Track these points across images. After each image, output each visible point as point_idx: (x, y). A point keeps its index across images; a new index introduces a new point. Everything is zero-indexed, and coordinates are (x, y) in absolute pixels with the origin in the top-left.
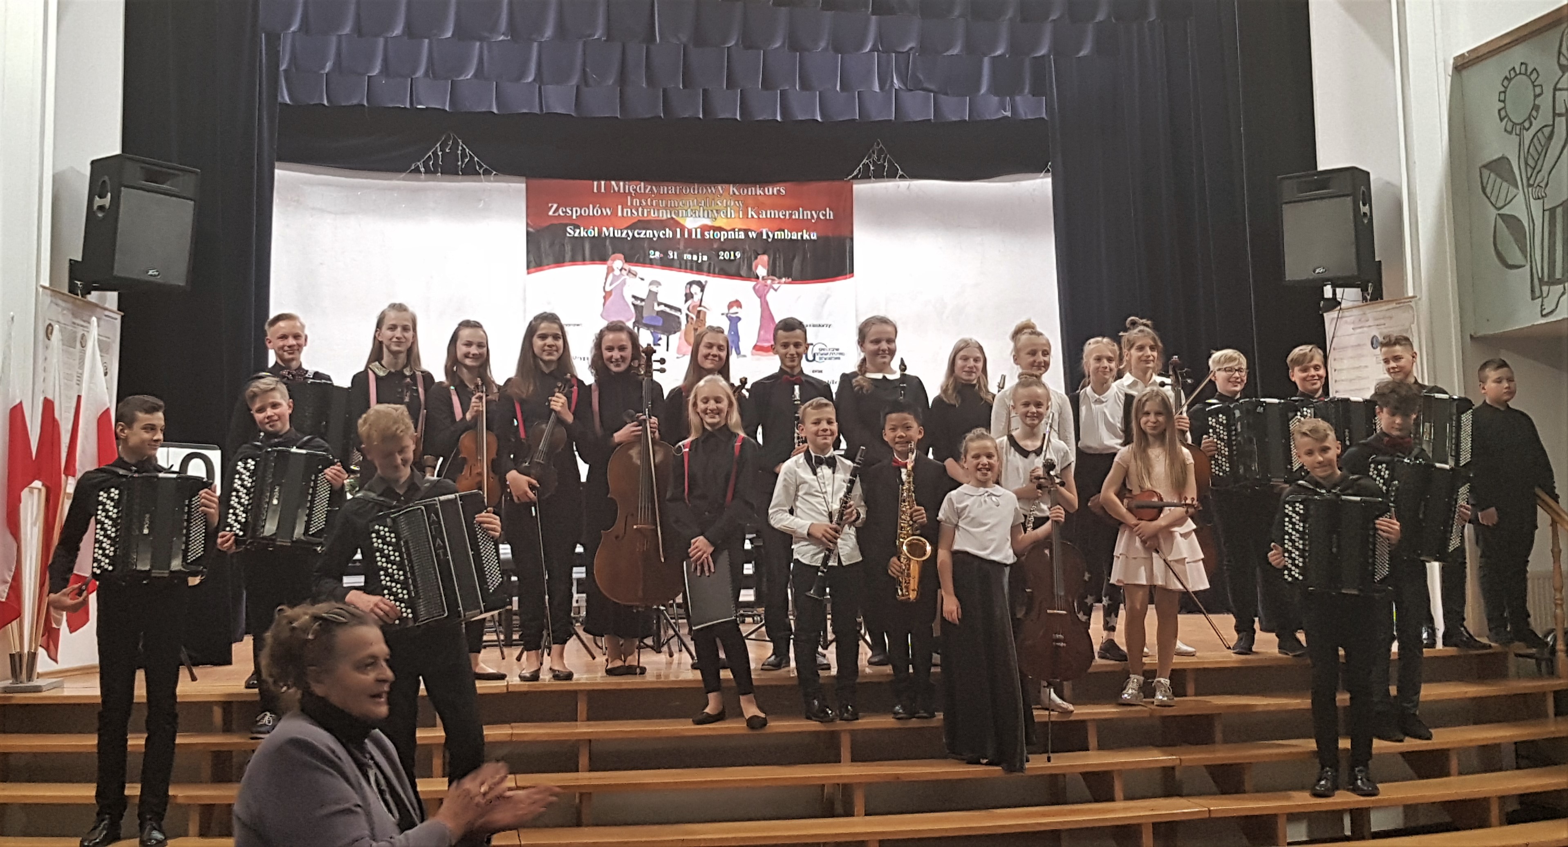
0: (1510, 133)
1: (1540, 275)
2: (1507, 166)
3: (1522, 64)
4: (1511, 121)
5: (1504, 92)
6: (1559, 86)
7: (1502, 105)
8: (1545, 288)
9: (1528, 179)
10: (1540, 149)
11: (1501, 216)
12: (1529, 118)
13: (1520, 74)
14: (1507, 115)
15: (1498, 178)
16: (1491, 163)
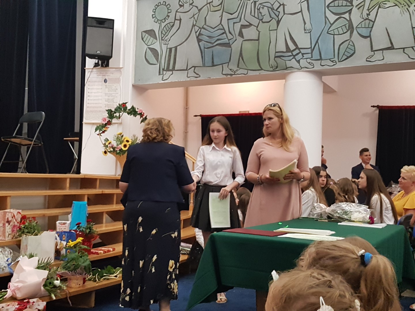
0: (157, 22)
1: (163, 68)
2: (153, 33)
3: (164, 2)
4: (157, 19)
5: (155, 9)
6: (178, 11)
7: (154, 13)
8: (165, 72)
9: (162, 38)
10: (168, 29)
11: (149, 48)
12: (165, 19)
13: (163, 5)
14: (155, 17)
15: (149, 36)
16: (146, 31)
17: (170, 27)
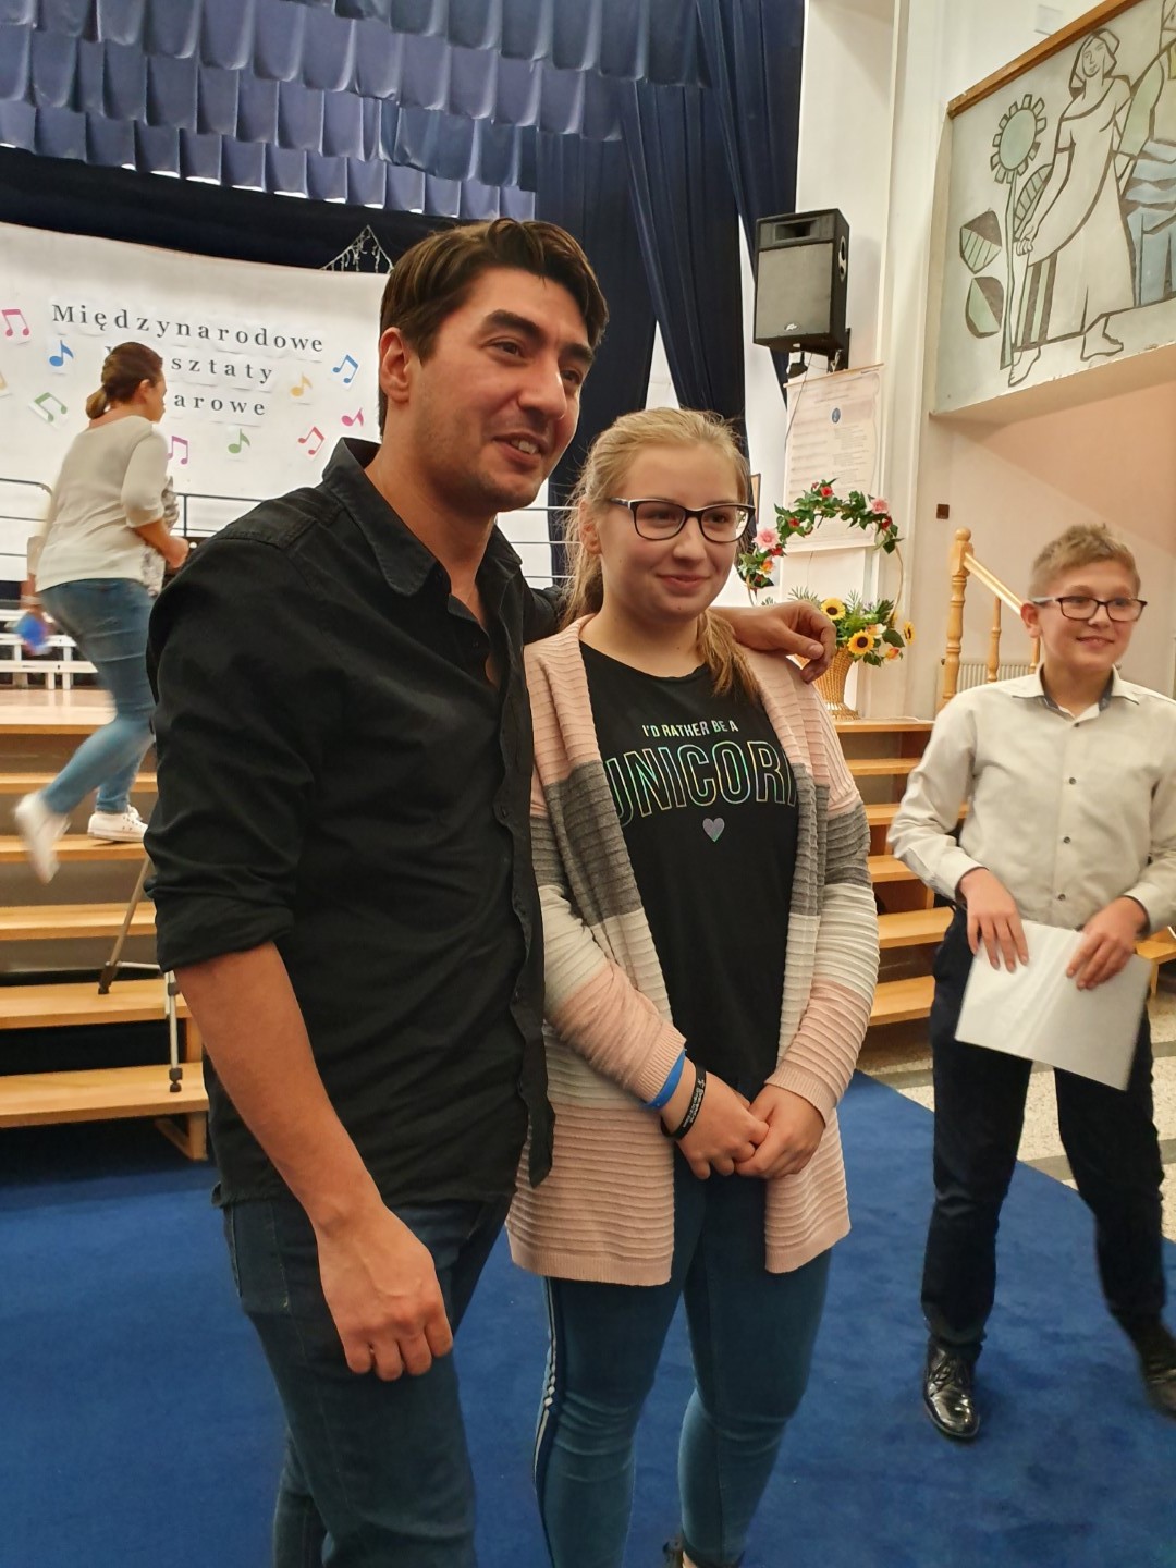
0: (1002, 182)
1: (1013, 341)
2: (992, 222)
3: (1026, 96)
4: (1004, 167)
5: (1001, 134)
6: (1066, 115)
7: (996, 149)
8: (1017, 355)
9: (1015, 233)
11: (978, 279)
12: (1025, 161)
13: (1022, 108)
14: (1000, 162)
15: (980, 237)
16: (974, 221)
17: (1038, 184)
